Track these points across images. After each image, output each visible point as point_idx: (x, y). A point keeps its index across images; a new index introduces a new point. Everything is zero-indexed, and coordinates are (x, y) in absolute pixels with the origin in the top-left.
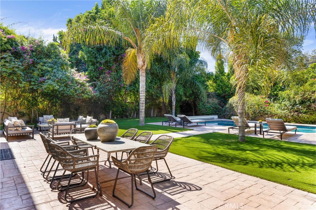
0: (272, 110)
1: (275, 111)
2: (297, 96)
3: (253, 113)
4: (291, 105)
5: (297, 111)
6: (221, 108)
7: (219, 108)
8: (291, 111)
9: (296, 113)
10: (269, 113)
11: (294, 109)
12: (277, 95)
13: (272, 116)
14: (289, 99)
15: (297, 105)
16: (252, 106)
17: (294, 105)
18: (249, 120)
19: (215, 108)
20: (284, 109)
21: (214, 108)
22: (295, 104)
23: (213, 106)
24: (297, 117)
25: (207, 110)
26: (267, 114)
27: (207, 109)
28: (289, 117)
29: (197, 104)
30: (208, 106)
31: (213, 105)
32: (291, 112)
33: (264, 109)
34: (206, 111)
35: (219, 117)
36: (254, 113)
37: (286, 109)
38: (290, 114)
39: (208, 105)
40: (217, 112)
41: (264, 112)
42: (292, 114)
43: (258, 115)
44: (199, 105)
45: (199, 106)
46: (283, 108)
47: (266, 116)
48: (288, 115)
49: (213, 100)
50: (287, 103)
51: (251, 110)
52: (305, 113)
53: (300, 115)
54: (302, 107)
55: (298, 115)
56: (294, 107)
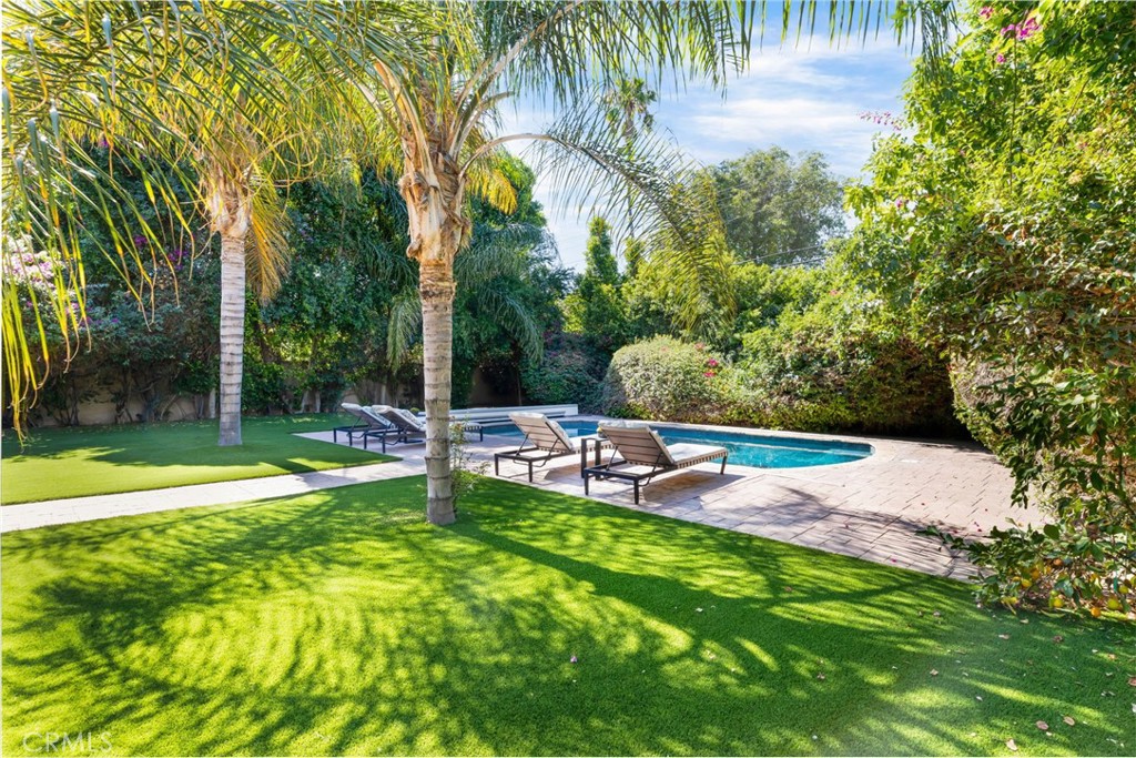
0: (723, 389)
1: (730, 391)
2: (787, 345)
3: (670, 397)
4: (771, 373)
5: (787, 393)
6: (594, 381)
7: (587, 381)
8: (773, 391)
9: (785, 399)
10: (715, 398)
11: (781, 384)
12: (739, 343)
13: (721, 407)
14: (768, 355)
15: (788, 371)
17: (780, 371)
19: (576, 382)
20: (754, 387)
21: (573, 382)
22: (782, 370)
23: (568, 375)
24: (787, 410)
25: (548, 388)
26: (707, 401)
27: (550, 384)
29: (520, 370)
30: (552, 377)
31: (568, 373)
32: (771, 396)
33: (701, 384)
34: (547, 392)
35: (581, 412)
36: (674, 397)
37: (761, 385)
38: (767, 401)
39: (553, 374)
40: (582, 396)
41: (700, 393)
42: (775, 400)
43: (686, 406)
44: (526, 371)
45: (525, 375)
46: (752, 382)
47: (706, 406)
48: (765, 405)
49: (571, 357)
50: (761, 367)
51: (665, 389)
52: (809, 397)
53: (797, 403)
54: (800, 379)
55: (790, 405)
56: (780, 379)
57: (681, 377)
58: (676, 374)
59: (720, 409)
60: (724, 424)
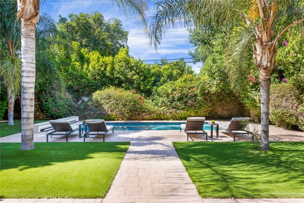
0: (149, 107)
2: (175, 92)
3: (128, 111)
4: (169, 101)
5: (175, 108)
7: (74, 106)
8: (169, 107)
9: (174, 110)
10: (147, 111)
11: (173, 105)
13: (150, 114)
14: (168, 96)
15: (175, 101)
16: (128, 103)
18: (124, 120)
21: (68, 106)
22: (173, 101)
23: (67, 103)
24: (175, 114)
26: (144, 112)
27: (60, 107)
28: (168, 114)
29: (43, 101)
30: (61, 104)
32: (169, 109)
33: (141, 106)
36: (130, 111)
38: (168, 111)
41: (141, 109)
42: (170, 111)
43: (135, 114)
44: (46, 101)
45: (47, 103)
47: (143, 114)
50: (165, 99)
51: (126, 108)
52: (183, 109)
53: (178, 111)
54: (180, 104)
55: (176, 112)
56: (172, 103)
57: (133, 103)
58: (130, 102)
59: (149, 115)
60: (151, 120)
